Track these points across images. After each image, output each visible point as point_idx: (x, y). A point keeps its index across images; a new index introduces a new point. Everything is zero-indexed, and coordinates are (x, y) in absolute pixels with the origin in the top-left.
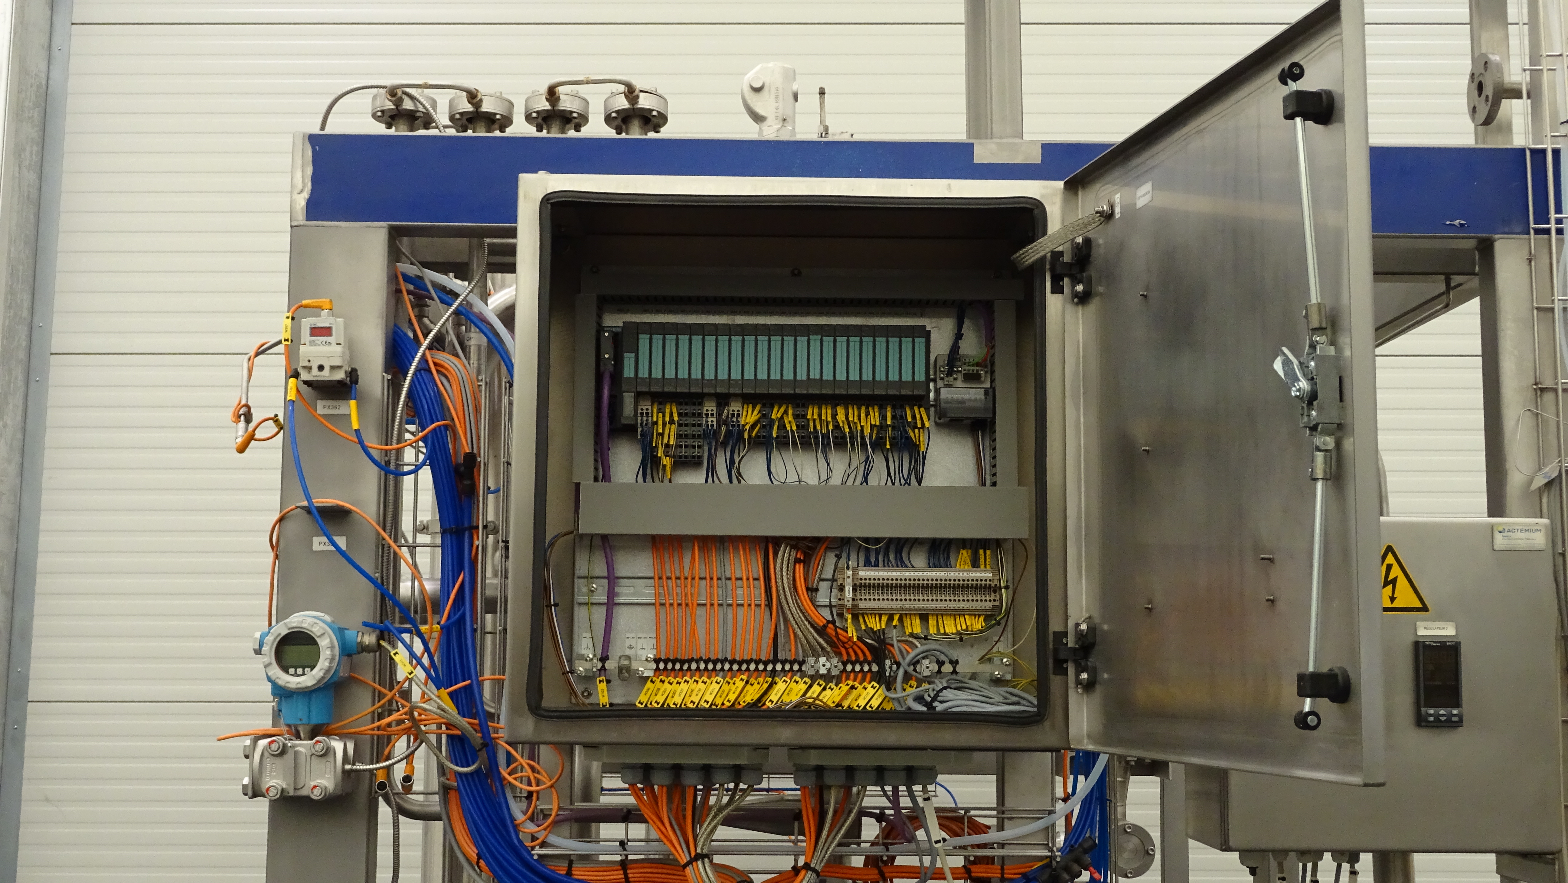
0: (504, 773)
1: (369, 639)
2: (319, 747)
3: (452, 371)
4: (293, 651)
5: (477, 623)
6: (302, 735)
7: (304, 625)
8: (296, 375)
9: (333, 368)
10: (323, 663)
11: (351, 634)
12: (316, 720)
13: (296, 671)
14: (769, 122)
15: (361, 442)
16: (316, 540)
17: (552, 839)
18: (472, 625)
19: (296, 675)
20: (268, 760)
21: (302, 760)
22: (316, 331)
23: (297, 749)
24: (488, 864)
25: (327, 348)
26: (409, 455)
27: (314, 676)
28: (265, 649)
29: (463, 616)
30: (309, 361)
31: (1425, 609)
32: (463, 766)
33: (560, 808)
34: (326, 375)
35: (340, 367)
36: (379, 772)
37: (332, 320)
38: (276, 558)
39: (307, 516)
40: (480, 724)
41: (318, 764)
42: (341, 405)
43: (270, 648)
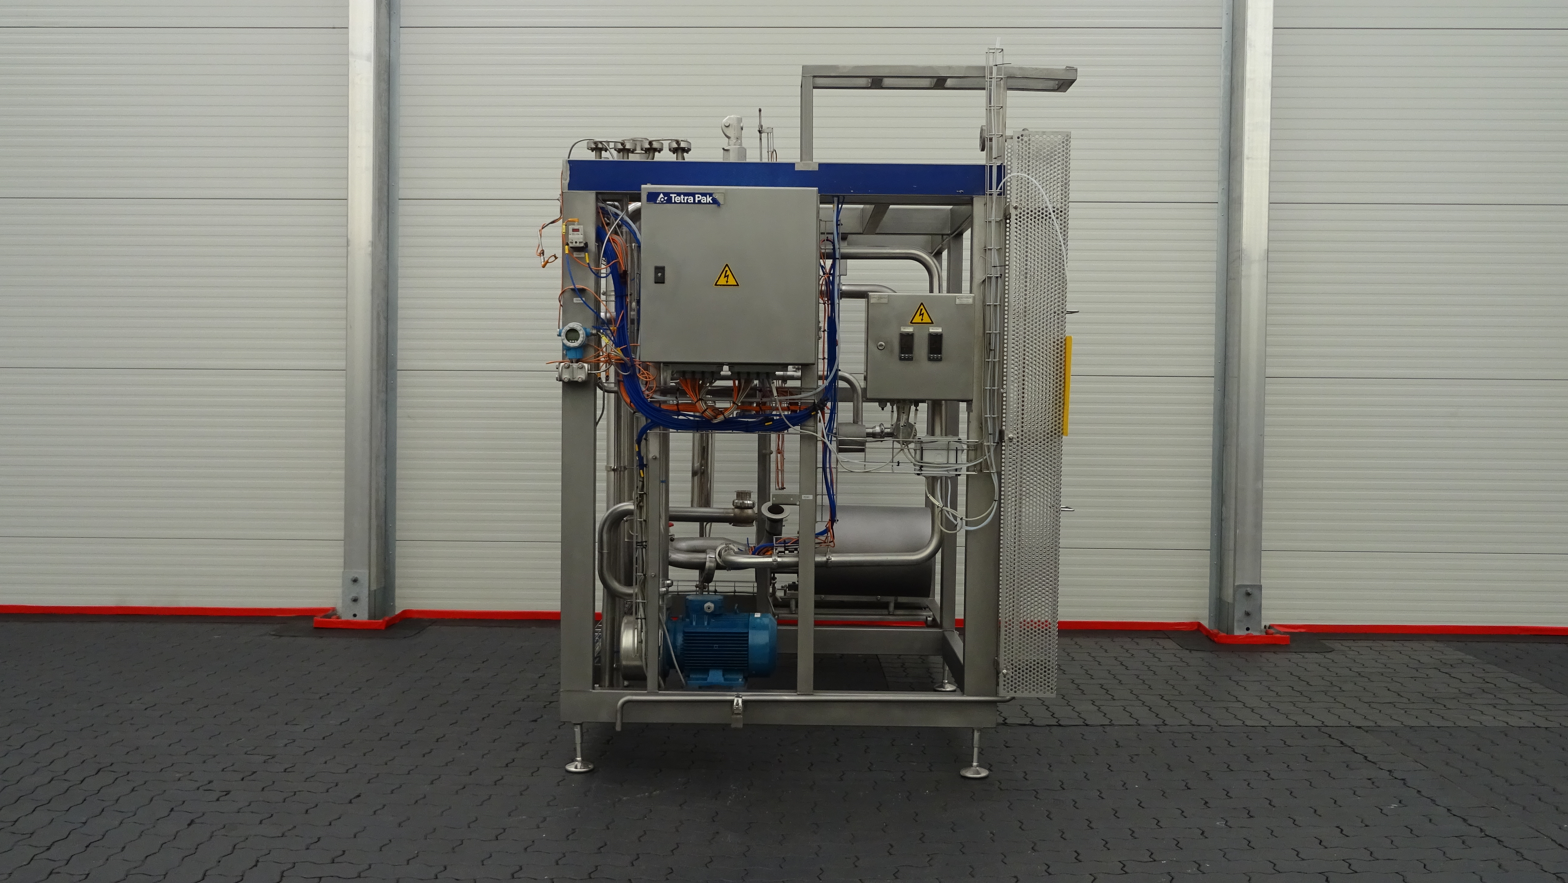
0: (638, 375)
1: (594, 332)
2: (580, 365)
3: (618, 242)
4: (571, 335)
6: (574, 362)
7: (574, 327)
8: (568, 244)
9: (580, 242)
10: (581, 340)
11: (588, 330)
12: (578, 358)
14: (732, 139)
15: (589, 267)
16: (575, 299)
17: (655, 396)
18: (627, 328)
19: (571, 342)
20: (564, 370)
21: (575, 370)
22: (574, 230)
23: (572, 366)
24: (634, 404)
25: (577, 236)
26: (603, 271)
27: (577, 343)
28: (562, 334)
29: (624, 324)
30: (571, 240)
31: (932, 323)
32: (625, 373)
33: (656, 386)
34: (578, 245)
35: (582, 242)
36: (599, 374)
37: (579, 226)
38: (561, 305)
39: (571, 291)
40: (630, 359)
41: (579, 371)
42: (582, 255)
43: (563, 334)
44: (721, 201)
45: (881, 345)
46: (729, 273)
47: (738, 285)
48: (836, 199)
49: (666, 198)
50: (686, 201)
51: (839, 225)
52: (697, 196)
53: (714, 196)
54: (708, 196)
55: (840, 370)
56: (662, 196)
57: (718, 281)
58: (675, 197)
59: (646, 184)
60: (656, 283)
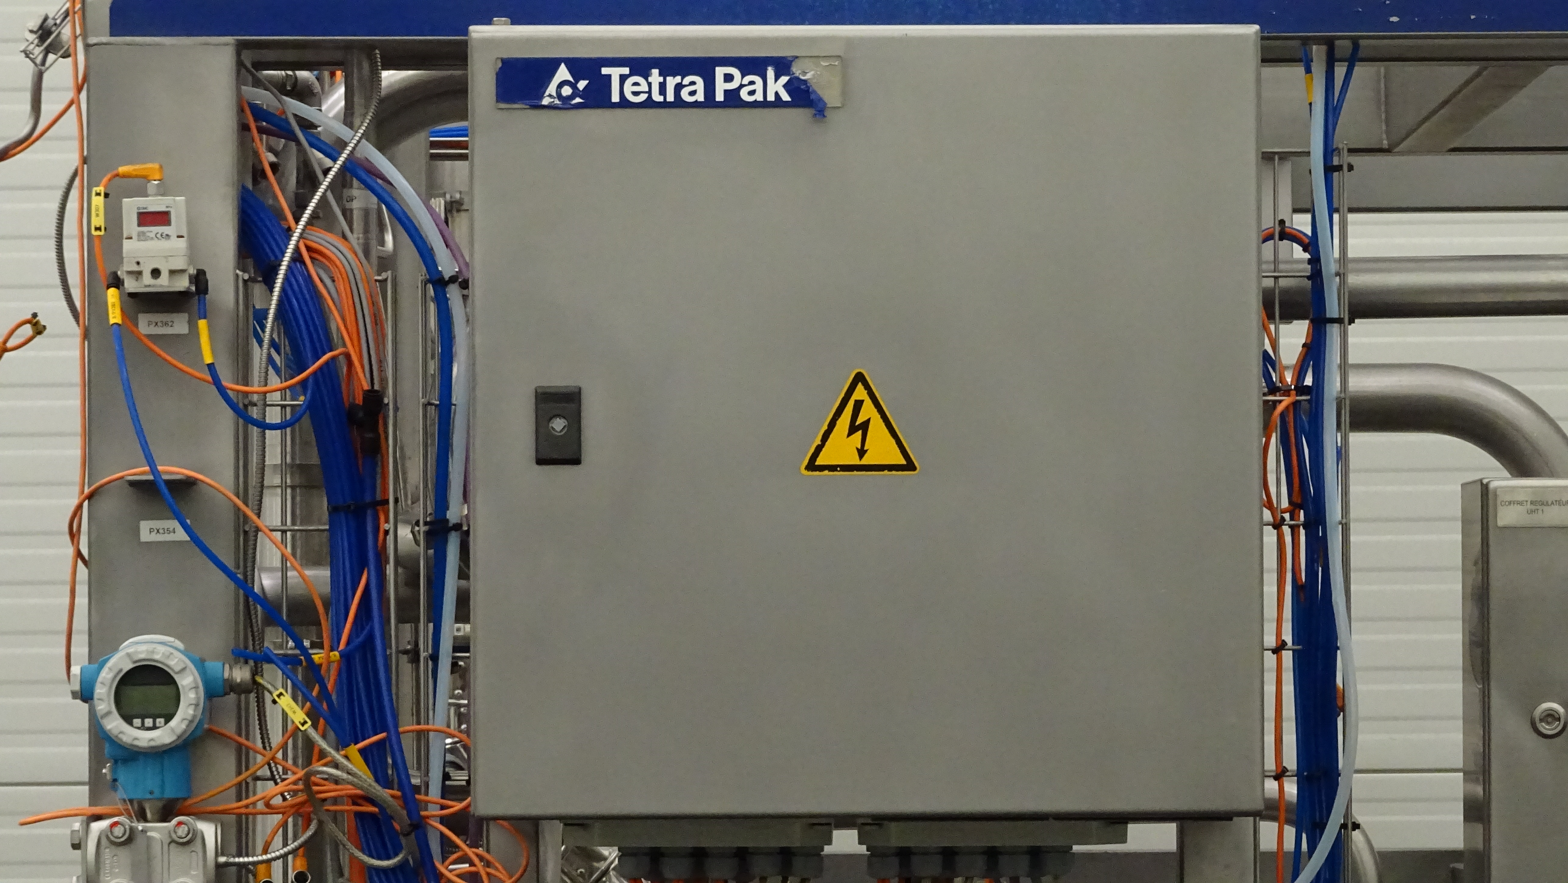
0: (438, 865)
1: (241, 674)
2: (182, 831)
3: (338, 263)
4: (136, 693)
5: (391, 648)
6: (149, 815)
7: (157, 657)
8: (116, 282)
9: (172, 272)
10: (181, 713)
11: (215, 667)
12: (169, 794)
13: (143, 723)
15: (216, 381)
16: (145, 526)
18: (385, 650)
19: (143, 727)
20: (107, 850)
21: (157, 849)
22: (147, 218)
23: (149, 834)
25: (164, 244)
26: (273, 398)
27: (173, 730)
28: (95, 690)
29: (371, 637)
30: (138, 263)
32: (379, 858)
34: (164, 283)
35: (183, 271)
36: (262, 868)
37: (168, 200)
38: (79, 554)
39: (129, 490)
40: (404, 797)
41: (178, 856)
42: (179, 325)
43: (104, 692)
44: (830, 95)
45: (1551, 716)
46: (868, 411)
47: (910, 466)
48: (1318, 52)
49: (582, 84)
50: (670, 98)
51: (1339, 168)
52: (720, 72)
53: (796, 70)
54: (770, 73)
55: (1356, 826)
56: (563, 73)
57: (819, 449)
58: (623, 78)
59: (489, 22)
60: (541, 461)
